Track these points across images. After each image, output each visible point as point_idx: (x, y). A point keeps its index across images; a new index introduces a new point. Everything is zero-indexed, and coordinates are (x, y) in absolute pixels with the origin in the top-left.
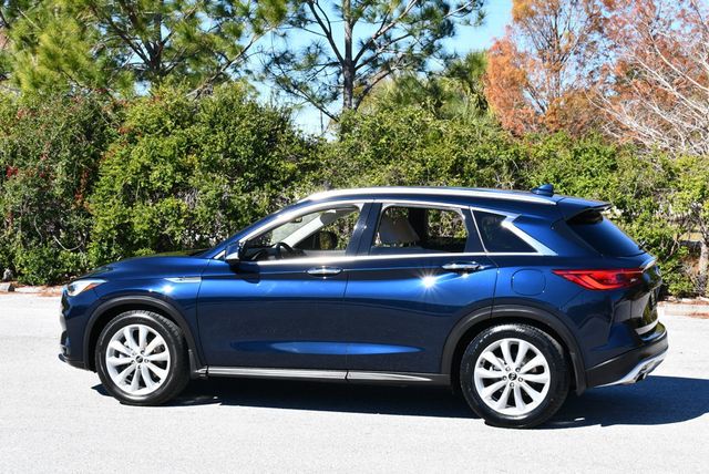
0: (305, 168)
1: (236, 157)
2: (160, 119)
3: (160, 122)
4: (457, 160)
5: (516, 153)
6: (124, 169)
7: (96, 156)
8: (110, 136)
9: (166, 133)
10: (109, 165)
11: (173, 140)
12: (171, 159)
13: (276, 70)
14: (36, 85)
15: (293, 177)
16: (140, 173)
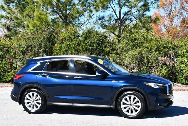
0: (113, 50)
1: (93, 47)
3: (70, 37)
5: (174, 45)
6: (60, 51)
8: (55, 41)
9: (72, 40)
10: (55, 50)
11: (74, 42)
12: (74, 48)
13: (100, 22)
14: (34, 27)
15: (109, 52)
16: (65, 52)
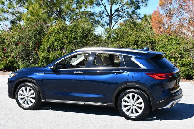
0: (96, 43)
1: (77, 40)
4: (135, 41)
6: (47, 43)
7: (41, 39)
8: (45, 34)
9: (59, 33)
10: (44, 42)
11: (61, 35)
12: (60, 40)
14: (28, 20)
16: (51, 44)
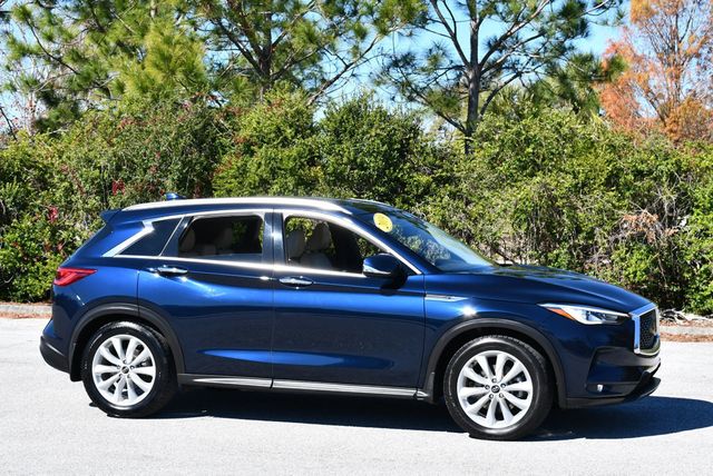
0: (441, 181)
1: (365, 169)
2: (279, 129)
3: (279, 131)
4: (611, 172)
5: (678, 164)
6: (240, 183)
7: (209, 169)
8: (223, 146)
9: (286, 143)
10: (223, 178)
11: (294, 151)
12: (292, 172)
13: (396, 74)
14: (144, 90)
15: (427, 191)
16: (258, 187)
